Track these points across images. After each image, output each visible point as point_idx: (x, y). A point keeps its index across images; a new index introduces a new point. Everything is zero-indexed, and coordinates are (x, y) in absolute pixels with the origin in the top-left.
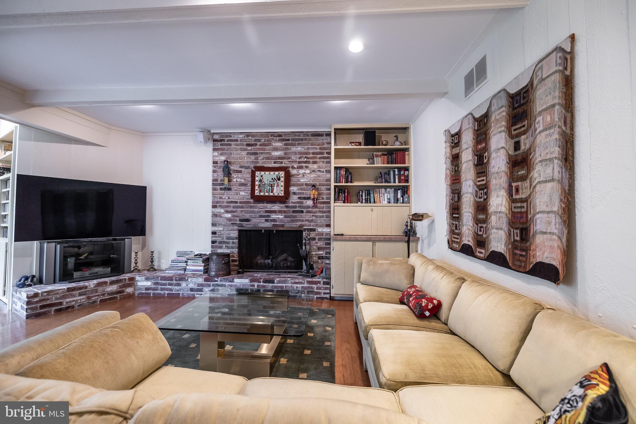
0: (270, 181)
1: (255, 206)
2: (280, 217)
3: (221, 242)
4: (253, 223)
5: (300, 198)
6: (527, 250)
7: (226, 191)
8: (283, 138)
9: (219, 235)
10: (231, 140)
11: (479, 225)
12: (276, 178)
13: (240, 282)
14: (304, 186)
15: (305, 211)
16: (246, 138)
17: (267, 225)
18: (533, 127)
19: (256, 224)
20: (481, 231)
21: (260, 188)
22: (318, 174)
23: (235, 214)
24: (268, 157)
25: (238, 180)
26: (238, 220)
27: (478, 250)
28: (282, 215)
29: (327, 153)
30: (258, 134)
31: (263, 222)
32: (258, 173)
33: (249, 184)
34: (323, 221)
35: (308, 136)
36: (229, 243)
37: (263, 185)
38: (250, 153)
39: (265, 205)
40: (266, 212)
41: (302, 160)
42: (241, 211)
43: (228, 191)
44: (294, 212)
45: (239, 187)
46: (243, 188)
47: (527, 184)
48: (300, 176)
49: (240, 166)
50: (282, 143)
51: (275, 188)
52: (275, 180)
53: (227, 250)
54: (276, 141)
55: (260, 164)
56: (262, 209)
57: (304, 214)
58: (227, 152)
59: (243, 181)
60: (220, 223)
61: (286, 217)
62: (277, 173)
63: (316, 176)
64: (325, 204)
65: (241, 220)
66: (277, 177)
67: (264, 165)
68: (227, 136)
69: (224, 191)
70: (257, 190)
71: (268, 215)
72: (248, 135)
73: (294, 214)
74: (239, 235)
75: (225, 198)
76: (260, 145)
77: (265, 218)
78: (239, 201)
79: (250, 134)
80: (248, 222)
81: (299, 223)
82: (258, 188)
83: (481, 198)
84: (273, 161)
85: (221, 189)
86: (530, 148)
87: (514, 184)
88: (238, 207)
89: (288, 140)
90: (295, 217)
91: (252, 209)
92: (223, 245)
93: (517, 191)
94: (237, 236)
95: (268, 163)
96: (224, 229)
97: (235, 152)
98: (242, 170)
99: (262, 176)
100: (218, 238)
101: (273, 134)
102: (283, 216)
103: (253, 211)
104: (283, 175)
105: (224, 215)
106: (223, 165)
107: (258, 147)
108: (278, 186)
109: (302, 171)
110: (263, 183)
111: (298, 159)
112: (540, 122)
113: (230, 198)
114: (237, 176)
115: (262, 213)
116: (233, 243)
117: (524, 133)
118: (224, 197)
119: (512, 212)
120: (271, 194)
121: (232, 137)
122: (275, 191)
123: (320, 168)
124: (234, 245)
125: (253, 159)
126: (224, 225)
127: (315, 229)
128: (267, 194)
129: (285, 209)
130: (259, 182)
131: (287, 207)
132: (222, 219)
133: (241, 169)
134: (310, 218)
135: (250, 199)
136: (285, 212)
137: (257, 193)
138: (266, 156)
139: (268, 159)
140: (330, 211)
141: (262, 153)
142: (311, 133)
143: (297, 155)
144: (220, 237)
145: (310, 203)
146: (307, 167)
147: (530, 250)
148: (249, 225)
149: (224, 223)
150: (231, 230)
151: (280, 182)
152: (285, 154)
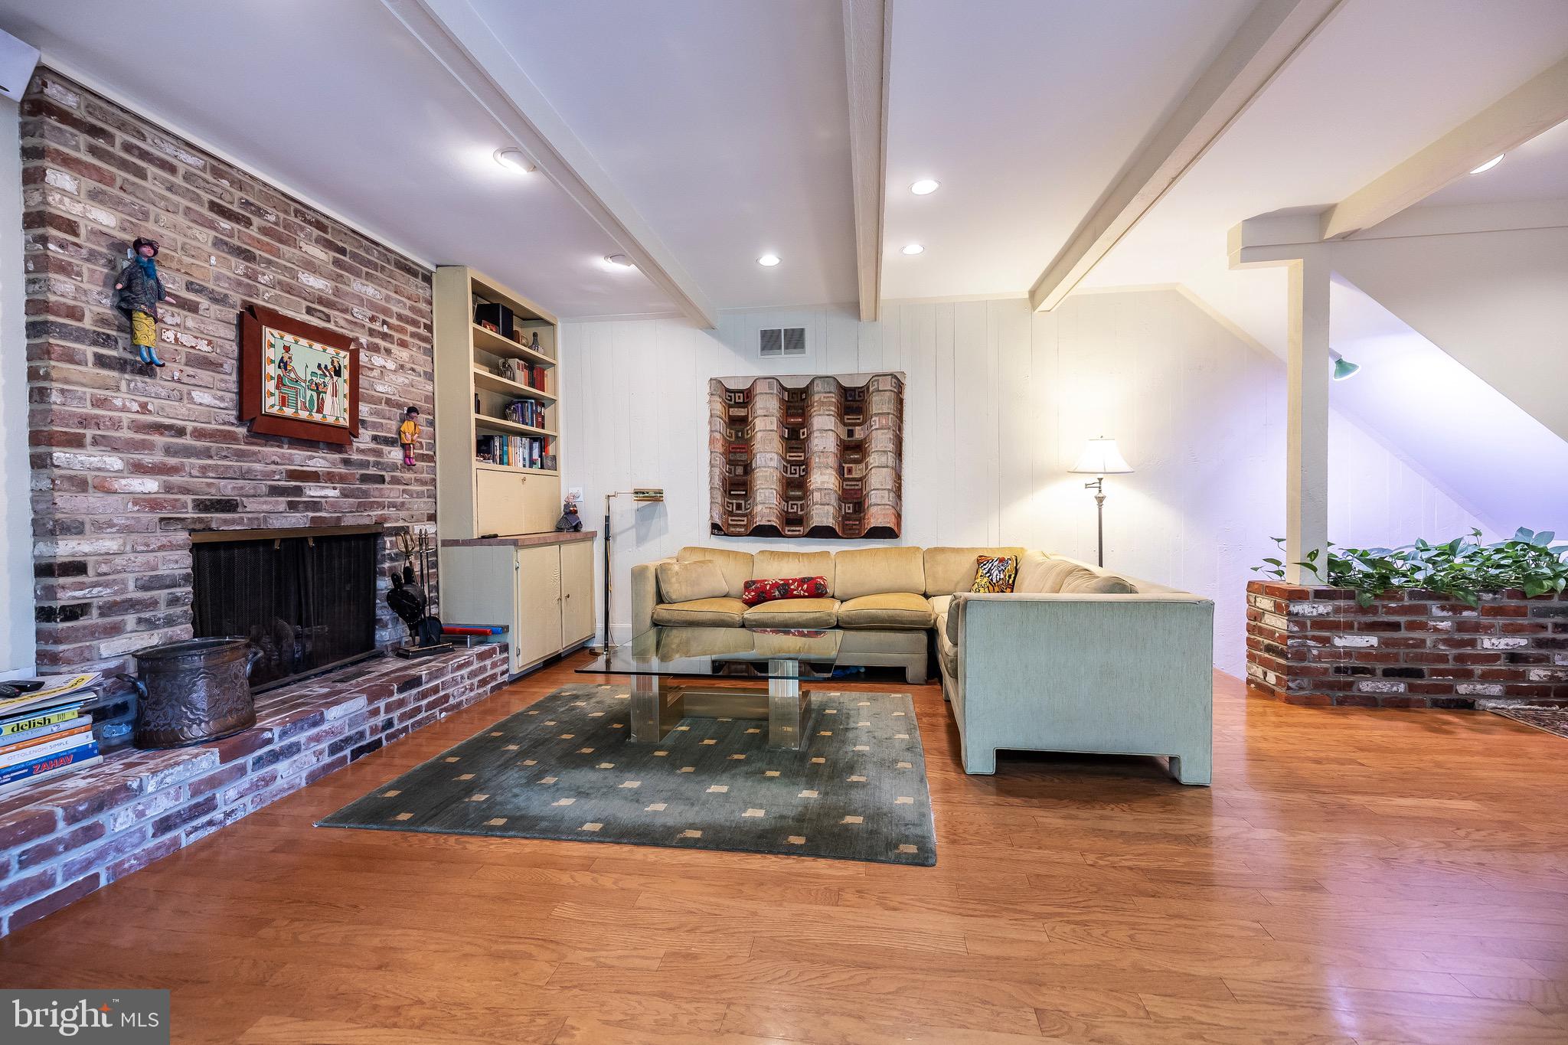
0: (314, 374)
1: (255, 453)
2: (331, 493)
3: (115, 603)
4: (250, 515)
5: (375, 438)
6: (860, 520)
7: (127, 376)
8: (329, 237)
9: (105, 574)
10: (144, 155)
11: (790, 502)
12: (330, 367)
13: (342, 713)
14: (383, 406)
15: (387, 477)
16: (208, 177)
17: (294, 520)
18: (868, 422)
19: (258, 519)
20: (792, 508)
21: (284, 390)
22: (410, 377)
23: (176, 479)
24: (288, 284)
25: (185, 339)
26: (190, 505)
27: (787, 528)
28: (335, 488)
29: (426, 326)
30: (257, 187)
31: (281, 510)
32: (269, 334)
33: (230, 365)
34: (422, 506)
35: (388, 262)
36: (153, 604)
37: (291, 380)
38: (226, 244)
39: (286, 451)
40: (293, 475)
41: (377, 326)
42: (204, 469)
43: (138, 378)
44: (365, 479)
45: (190, 370)
46: (205, 376)
47: (863, 465)
48: (376, 373)
49: (192, 283)
50: (326, 253)
51: (328, 398)
52: (327, 374)
53: (146, 635)
54: (309, 236)
55: (264, 300)
56: (277, 464)
57: (386, 486)
58: (128, 198)
59: (203, 346)
60: (102, 518)
61: (344, 495)
62: (331, 350)
63: (407, 381)
64: (425, 461)
65: (202, 506)
66: (333, 362)
67: (277, 308)
68: (122, 126)
69: (115, 374)
70: (272, 394)
71: (296, 486)
72: (220, 169)
73: (364, 487)
74: (197, 567)
75: (124, 404)
76: (264, 231)
77: (288, 496)
78: (190, 426)
79: (222, 167)
80: (229, 511)
81: (375, 513)
82: (277, 387)
83: (796, 473)
84: (305, 304)
85: (101, 361)
86: (865, 439)
87: (846, 466)
88: (188, 452)
89: (343, 251)
90: (366, 494)
91: (245, 465)
92: (126, 617)
93: (850, 471)
94: (190, 571)
95: (288, 306)
96: (124, 545)
97: (165, 217)
98: (198, 303)
99: (287, 349)
100: (95, 591)
101: (302, 210)
102: (337, 493)
103: (249, 471)
104: (346, 362)
105: (123, 482)
106: (104, 250)
107: (253, 232)
108: (335, 394)
109: (378, 360)
110: (292, 375)
111: (367, 320)
112: (876, 422)
113: (150, 407)
114: (177, 320)
115: (277, 477)
116: (174, 601)
117: (859, 425)
118: (118, 403)
119: (843, 489)
120: (317, 417)
121: (149, 140)
122: (327, 409)
123: (413, 363)
124: (178, 610)
125: (239, 272)
126: (126, 530)
127: (408, 527)
128: (303, 415)
129: (343, 470)
130: (279, 367)
131: (347, 462)
132: (111, 498)
133: (191, 296)
134: (398, 497)
135: (233, 424)
136: (342, 479)
137: (271, 404)
138: (281, 277)
139: (289, 293)
140: (435, 480)
141: (269, 262)
142: (393, 256)
143: (366, 309)
144: (106, 585)
145: (396, 455)
146: (388, 351)
147: (864, 519)
148: (233, 522)
149: (128, 518)
150: (162, 548)
151: (340, 380)
152: (337, 291)
